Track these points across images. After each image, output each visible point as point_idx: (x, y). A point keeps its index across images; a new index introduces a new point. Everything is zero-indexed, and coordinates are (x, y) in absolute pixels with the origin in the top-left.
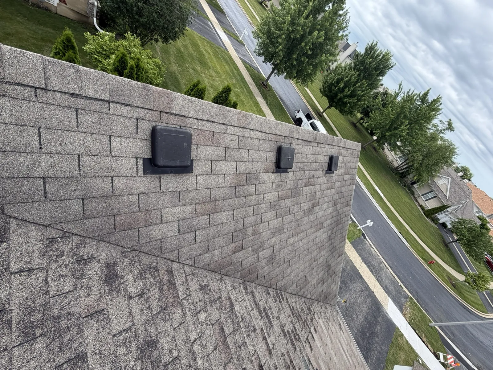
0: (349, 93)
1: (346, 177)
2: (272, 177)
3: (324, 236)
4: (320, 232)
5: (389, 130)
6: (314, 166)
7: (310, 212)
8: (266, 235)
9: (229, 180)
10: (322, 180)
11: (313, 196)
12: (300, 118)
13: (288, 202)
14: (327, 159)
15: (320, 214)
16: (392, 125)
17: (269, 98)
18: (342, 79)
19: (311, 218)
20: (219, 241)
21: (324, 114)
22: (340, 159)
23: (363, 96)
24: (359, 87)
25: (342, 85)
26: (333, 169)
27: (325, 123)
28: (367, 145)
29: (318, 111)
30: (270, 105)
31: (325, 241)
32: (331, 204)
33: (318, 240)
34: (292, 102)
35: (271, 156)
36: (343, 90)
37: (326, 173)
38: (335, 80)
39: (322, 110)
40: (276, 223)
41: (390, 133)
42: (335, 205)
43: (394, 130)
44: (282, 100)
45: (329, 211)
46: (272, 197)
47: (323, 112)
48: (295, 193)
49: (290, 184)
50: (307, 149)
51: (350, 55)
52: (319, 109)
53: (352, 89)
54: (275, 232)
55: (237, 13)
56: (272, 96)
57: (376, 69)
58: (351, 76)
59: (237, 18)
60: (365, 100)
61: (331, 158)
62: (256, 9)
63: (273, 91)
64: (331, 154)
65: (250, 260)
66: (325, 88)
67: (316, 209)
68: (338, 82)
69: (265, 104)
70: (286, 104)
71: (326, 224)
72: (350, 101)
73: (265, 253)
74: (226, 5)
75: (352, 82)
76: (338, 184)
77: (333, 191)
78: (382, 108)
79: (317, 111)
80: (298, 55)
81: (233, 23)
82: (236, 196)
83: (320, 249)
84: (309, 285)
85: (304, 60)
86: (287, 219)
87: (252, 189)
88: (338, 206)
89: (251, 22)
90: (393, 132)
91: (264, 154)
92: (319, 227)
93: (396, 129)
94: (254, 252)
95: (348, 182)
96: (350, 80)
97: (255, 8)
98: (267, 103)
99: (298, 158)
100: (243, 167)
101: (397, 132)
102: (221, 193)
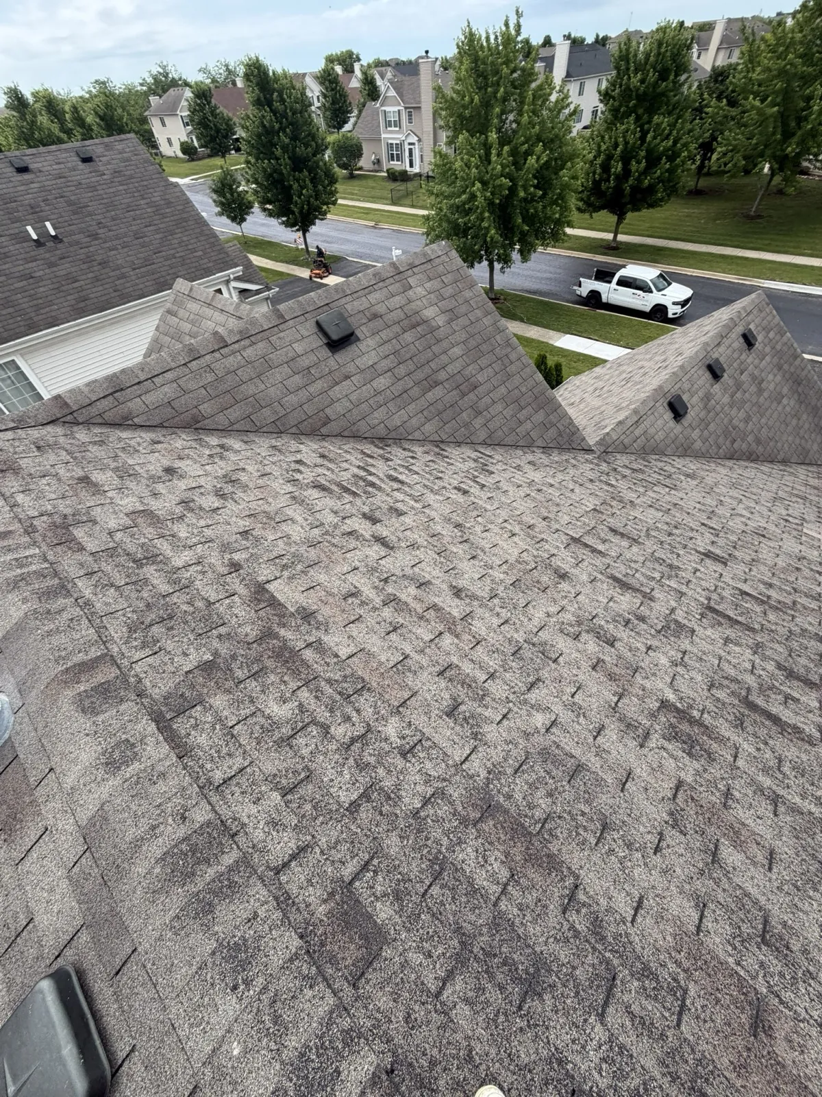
0: (643, 164)
1: (771, 335)
2: (717, 387)
3: (792, 403)
4: (785, 401)
5: (787, 135)
6: (736, 355)
7: (760, 391)
8: (742, 425)
9: (701, 405)
10: (750, 359)
11: (754, 378)
12: (593, 292)
13: (739, 395)
14: (742, 340)
15: (772, 386)
16: (785, 124)
17: (518, 312)
18: (610, 157)
19: (766, 394)
20: (721, 440)
21: (621, 238)
22: (752, 327)
23: (675, 143)
24: (655, 138)
25: (618, 167)
26: (753, 342)
27: (637, 252)
28: (759, 204)
29: (604, 244)
30: (528, 319)
31: (797, 406)
32: (775, 371)
33: (788, 409)
34: (551, 279)
35: (708, 375)
36: (627, 172)
37: (749, 350)
38: (598, 171)
39: (610, 236)
40: (742, 415)
41: (795, 140)
42: (780, 368)
43: (800, 128)
44: (534, 293)
45: (779, 378)
46: (726, 399)
47: (615, 236)
48: (738, 386)
49: (731, 382)
50: (721, 349)
51: (568, 72)
52: (601, 239)
53: (643, 153)
54: (747, 420)
55: (349, 237)
56: (518, 304)
57: (663, 75)
58: (624, 137)
59: (357, 243)
60: (685, 145)
61: (745, 336)
62: (356, 194)
63: (510, 294)
64: (741, 333)
65: (744, 446)
66: (589, 199)
67: (764, 385)
68: (606, 167)
69: (523, 325)
70: (545, 293)
71: (785, 390)
72: (656, 175)
73: (750, 438)
74: (328, 242)
75: (635, 143)
76: (768, 349)
77: (768, 358)
78: (734, 112)
79: (601, 246)
80: (521, 214)
81: (361, 258)
82: (709, 412)
83: (796, 416)
84: (812, 452)
85: (536, 209)
86: (747, 406)
87: (713, 402)
88: (786, 367)
89: (372, 224)
90: (799, 133)
91: (703, 378)
92: (779, 398)
93: (800, 120)
94: (743, 440)
95: (778, 337)
96: (626, 143)
97: (353, 194)
98: (522, 320)
99: (722, 360)
100: (701, 394)
101: (810, 126)
102: (702, 414)
